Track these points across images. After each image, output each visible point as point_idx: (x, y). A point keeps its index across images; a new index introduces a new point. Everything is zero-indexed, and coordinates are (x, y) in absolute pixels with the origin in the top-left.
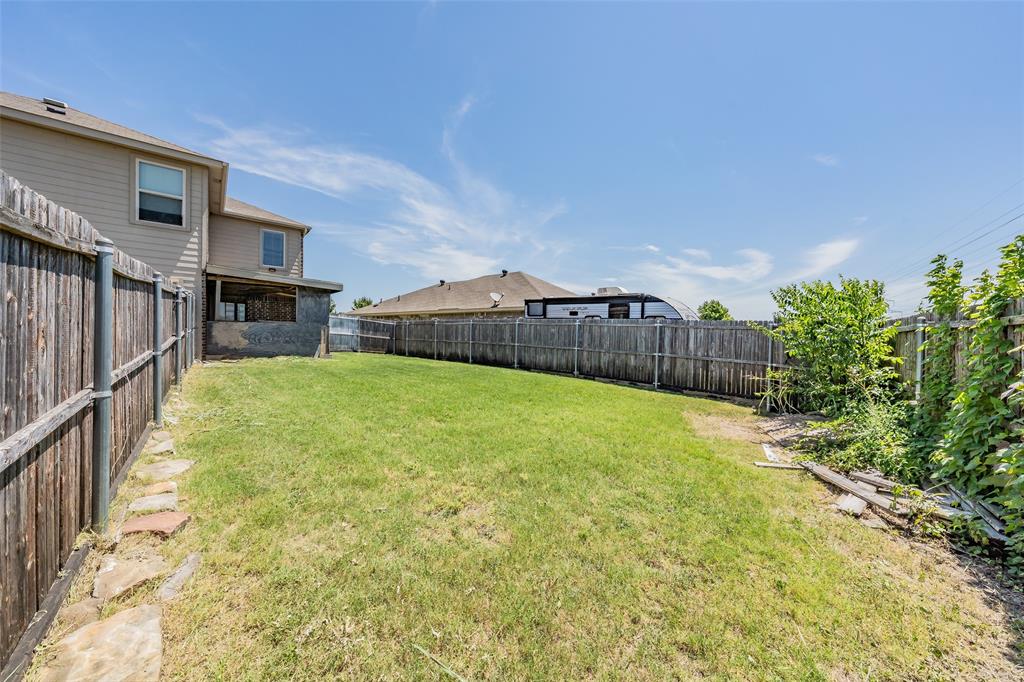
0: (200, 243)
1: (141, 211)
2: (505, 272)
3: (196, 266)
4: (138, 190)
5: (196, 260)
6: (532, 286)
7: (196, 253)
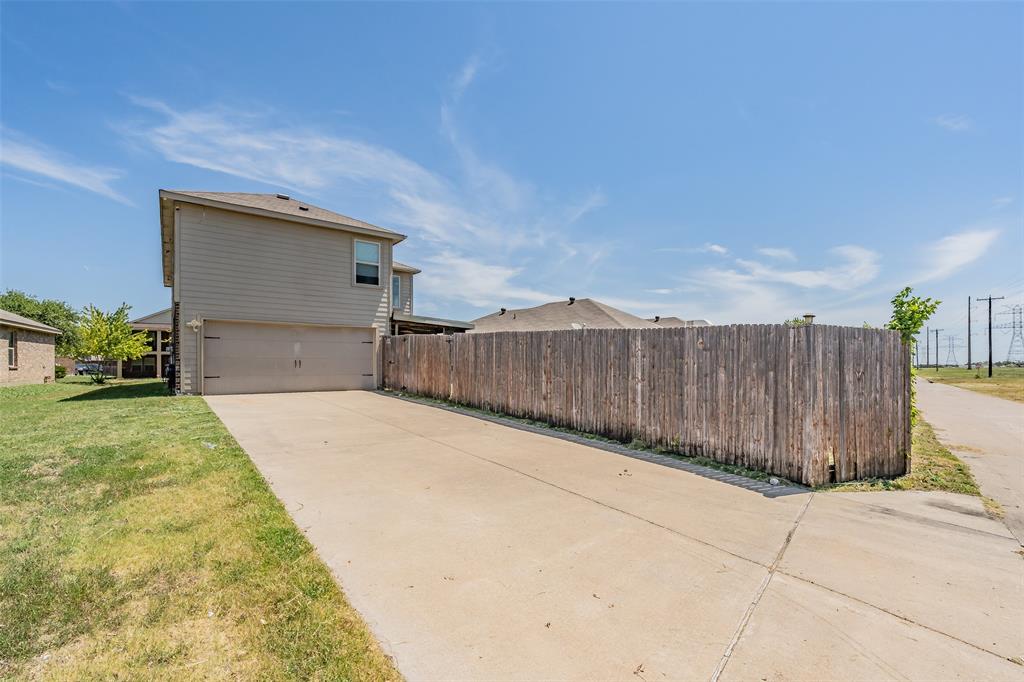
0: (388, 298)
1: (358, 276)
2: (572, 300)
3: (385, 315)
4: (356, 261)
5: (386, 310)
6: (608, 316)
7: (386, 305)
